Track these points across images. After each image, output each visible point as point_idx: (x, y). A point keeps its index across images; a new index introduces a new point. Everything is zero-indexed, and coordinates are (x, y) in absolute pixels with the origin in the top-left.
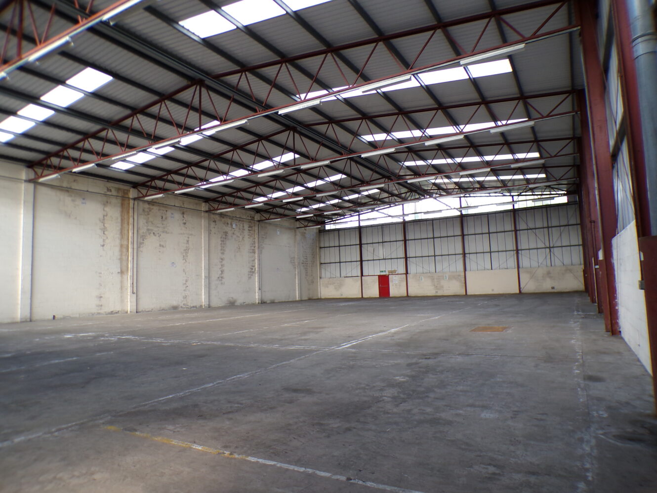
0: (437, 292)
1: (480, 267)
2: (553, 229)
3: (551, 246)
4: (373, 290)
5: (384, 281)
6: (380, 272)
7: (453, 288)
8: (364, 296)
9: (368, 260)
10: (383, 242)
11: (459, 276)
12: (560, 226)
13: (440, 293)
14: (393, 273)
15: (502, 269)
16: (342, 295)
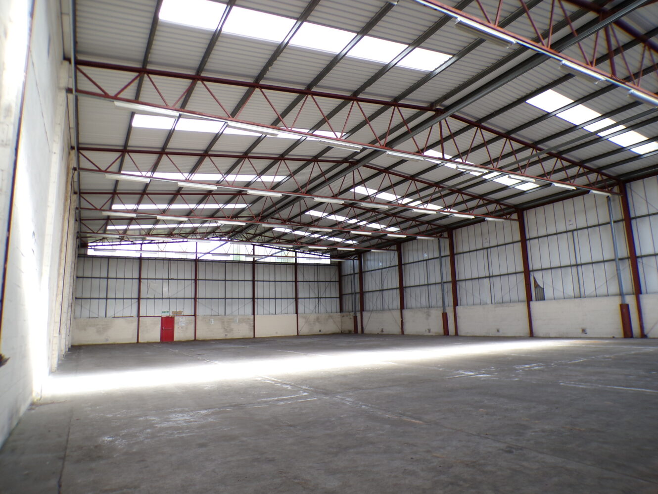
0: (226, 335)
1: (265, 312)
2: (321, 283)
3: (319, 297)
4: (154, 333)
5: (168, 323)
6: (162, 312)
7: (242, 331)
8: (140, 341)
9: (147, 299)
10: (168, 279)
11: (249, 319)
12: (325, 282)
13: (229, 336)
14: (179, 314)
15: (284, 314)
16: (107, 340)
